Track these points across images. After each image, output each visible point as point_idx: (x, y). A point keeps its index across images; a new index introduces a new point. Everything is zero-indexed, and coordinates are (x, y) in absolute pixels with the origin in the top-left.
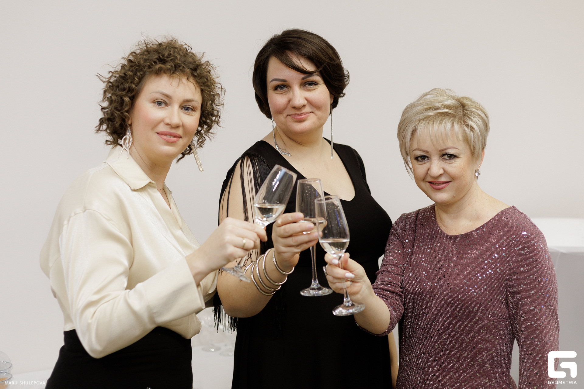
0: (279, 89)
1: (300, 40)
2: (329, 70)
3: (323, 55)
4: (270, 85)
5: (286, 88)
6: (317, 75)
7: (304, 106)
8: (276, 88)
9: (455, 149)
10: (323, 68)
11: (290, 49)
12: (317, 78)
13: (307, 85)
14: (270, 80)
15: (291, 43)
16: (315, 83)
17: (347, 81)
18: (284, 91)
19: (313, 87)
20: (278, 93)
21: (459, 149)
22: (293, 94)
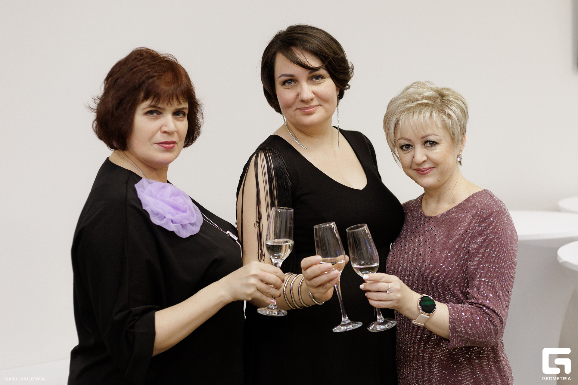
0: (287, 84)
1: (304, 36)
2: (334, 64)
3: (328, 49)
4: (278, 80)
5: (294, 82)
6: (324, 69)
7: (312, 99)
8: (284, 83)
9: (435, 136)
10: (328, 62)
11: (295, 45)
12: (323, 72)
13: (314, 79)
14: (279, 76)
15: (296, 39)
16: (322, 77)
17: (351, 73)
18: (292, 85)
19: (320, 80)
20: (287, 88)
21: (439, 136)
22: (301, 87)
